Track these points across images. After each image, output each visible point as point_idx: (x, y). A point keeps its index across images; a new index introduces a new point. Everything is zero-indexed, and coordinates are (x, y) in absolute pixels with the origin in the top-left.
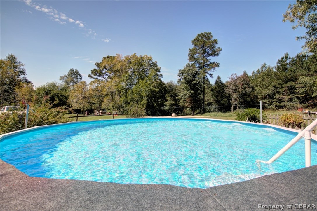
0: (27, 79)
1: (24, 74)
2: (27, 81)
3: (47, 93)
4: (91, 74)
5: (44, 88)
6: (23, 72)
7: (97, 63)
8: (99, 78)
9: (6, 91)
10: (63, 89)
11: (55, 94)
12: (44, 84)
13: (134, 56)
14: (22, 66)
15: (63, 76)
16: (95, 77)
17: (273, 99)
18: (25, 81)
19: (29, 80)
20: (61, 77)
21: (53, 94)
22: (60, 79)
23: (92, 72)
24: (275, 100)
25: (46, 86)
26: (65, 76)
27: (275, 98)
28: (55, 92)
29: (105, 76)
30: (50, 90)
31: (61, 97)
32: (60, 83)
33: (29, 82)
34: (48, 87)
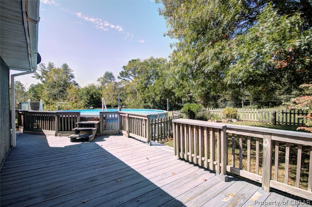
0: (75, 82)
1: (73, 78)
2: (76, 83)
3: (88, 92)
4: (119, 76)
5: (86, 88)
6: (72, 77)
7: (124, 66)
8: (126, 79)
9: (61, 91)
10: (99, 89)
11: (94, 93)
12: (86, 85)
13: (152, 58)
14: (72, 72)
15: (100, 78)
16: (123, 78)
17: (291, 95)
18: (74, 83)
19: (77, 82)
20: (98, 79)
21: (92, 93)
22: (98, 81)
23: (120, 74)
24: (293, 96)
25: (87, 86)
26: (101, 78)
27: (293, 94)
28: (94, 91)
29: (130, 77)
30: (90, 89)
31: (98, 95)
32: (98, 84)
33: (77, 84)
34: (88, 87)
